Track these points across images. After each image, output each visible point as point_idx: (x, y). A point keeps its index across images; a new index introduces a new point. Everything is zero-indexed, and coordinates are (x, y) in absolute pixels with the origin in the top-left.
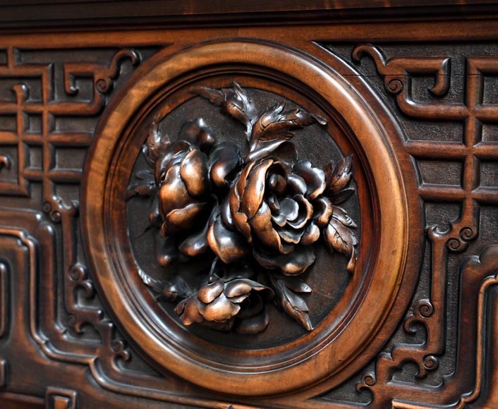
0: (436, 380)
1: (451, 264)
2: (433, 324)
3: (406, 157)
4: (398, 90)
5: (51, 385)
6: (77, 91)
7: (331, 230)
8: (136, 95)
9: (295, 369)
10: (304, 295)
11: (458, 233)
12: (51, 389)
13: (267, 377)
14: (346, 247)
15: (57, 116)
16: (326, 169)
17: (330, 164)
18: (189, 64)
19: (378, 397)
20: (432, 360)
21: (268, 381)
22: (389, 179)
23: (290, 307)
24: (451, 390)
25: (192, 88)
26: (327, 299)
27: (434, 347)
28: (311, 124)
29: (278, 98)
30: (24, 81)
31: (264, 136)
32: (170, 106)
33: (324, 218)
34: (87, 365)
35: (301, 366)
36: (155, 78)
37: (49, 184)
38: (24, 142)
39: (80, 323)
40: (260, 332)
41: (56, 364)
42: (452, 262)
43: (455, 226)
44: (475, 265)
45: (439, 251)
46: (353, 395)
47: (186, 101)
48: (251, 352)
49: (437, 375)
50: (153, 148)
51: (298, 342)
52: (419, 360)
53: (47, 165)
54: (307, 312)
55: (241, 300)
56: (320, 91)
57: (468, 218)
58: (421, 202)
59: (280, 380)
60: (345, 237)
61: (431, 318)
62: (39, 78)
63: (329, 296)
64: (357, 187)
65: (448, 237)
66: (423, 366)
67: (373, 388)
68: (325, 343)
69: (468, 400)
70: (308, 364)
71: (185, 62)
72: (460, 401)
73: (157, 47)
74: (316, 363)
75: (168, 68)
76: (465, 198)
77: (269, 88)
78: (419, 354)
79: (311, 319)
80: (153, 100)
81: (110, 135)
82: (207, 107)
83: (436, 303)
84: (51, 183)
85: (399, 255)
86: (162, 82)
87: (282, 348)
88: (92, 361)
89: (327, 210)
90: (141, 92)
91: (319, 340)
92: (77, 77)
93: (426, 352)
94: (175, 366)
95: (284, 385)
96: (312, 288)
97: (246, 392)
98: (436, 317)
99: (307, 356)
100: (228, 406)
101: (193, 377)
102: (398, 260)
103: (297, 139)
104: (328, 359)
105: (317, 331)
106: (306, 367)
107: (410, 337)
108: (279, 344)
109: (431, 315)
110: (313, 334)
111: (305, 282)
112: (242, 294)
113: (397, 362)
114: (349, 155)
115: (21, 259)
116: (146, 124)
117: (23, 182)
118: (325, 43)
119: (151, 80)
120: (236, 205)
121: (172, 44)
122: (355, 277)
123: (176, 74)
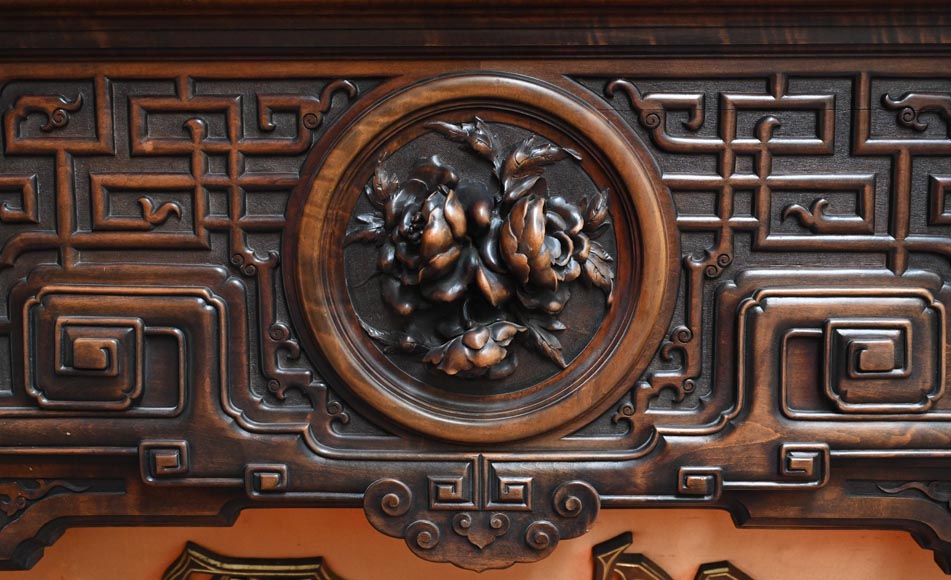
0: (692, 403)
1: (706, 291)
2: (692, 349)
3: (663, 189)
4: (655, 124)
5: (250, 462)
6: (275, 126)
7: (589, 266)
8: (364, 131)
9: (556, 407)
10: (557, 333)
11: (715, 259)
12: (252, 466)
13: (525, 419)
14: (605, 281)
15: (248, 155)
16: (580, 204)
17: (585, 199)
18: (431, 99)
19: (637, 425)
20: (690, 383)
21: (525, 424)
22: (653, 212)
23: (546, 346)
24: (710, 410)
25: (426, 123)
26: (582, 334)
27: (692, 371)
28: (563, 159)
29: (526, 133)
30: (198, 115)
31: (517, 174)
32: (399, 142)
33: (584, 253)
34: (301, 433)
35: (562, 403)
36: (388, 113)
37: (239, 233)
38: (205, 186)
39: (285, 387)
40: (510, 375)
41: (257, 437)
42: (708, 288)
43: (712, 253)
44: (731, 290)
45: (697, 279)
46: (608, 428)
47: (417, 137)
48: (498, 396)
49: (694, 397)
50: (380, 189)
51: (550, 380)
52: (679, 385)
53: (237, 211)
54: (560, 350)
55: (507, 343)
56: (581, 126)
57: (725, 246)
58: (677, 233)
59: (539, 422)
60: (603, 271)
61: (690, 344)
62: (224, 111)
63: (583, 331)
64: (613, 221)
65: (705, 264)
66: (682, 390)
67: (632, 418)
68: (585, 379)
69: (731, 416)
70: (570, 400)
71: (424, 95)
72: (723, 418)
73: (381, 79)
74: (578, 400)
75: (405, 103)
76: (722, 227)
77: (516, 123)
78: (678, 378)
79: (565, 356)
80: (381, 137)
81: (331, 176)
82: (444, 144)
83: (694, 329)
84: (241, 231)
85: (662, 285)
86: (397, 117)
87: (533, 388)
88: (306, 428)
89: (586, 245)
90: (371, 129)
91: (576, 375)
92: (277, 110)
93: (685, 376)
94: (417, 421)
95: (544, 426)
96: (565, 325)
97: (501, 438)
98: (695, 341)
99: (565, 393)
100: (477, 455)
101: (438, 430)
102: (662, 289)
103: (548, 174)
104: (591, 394)
105: (572, 367)
106: (567, 404)
107: (666, 363)
108: (529, 385)
109: (689, 341)
110: (568, 371)
111: (558, 319)
112: (509, 336)
113: (656, 389)
114: (605, 189)
115: (208, 322)
116: (369, 163)
117: (203, 232)
118: (575, 77)
119: (383, 115)
120: (513, 246)
121: (402, 75)
122: (612, 309)
123: (413, 109)
